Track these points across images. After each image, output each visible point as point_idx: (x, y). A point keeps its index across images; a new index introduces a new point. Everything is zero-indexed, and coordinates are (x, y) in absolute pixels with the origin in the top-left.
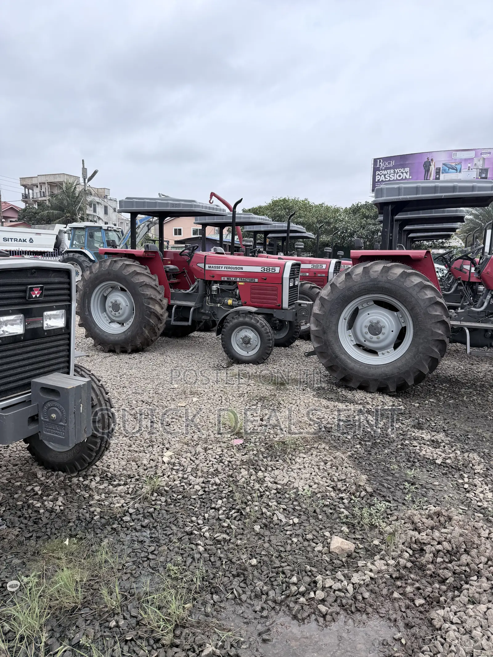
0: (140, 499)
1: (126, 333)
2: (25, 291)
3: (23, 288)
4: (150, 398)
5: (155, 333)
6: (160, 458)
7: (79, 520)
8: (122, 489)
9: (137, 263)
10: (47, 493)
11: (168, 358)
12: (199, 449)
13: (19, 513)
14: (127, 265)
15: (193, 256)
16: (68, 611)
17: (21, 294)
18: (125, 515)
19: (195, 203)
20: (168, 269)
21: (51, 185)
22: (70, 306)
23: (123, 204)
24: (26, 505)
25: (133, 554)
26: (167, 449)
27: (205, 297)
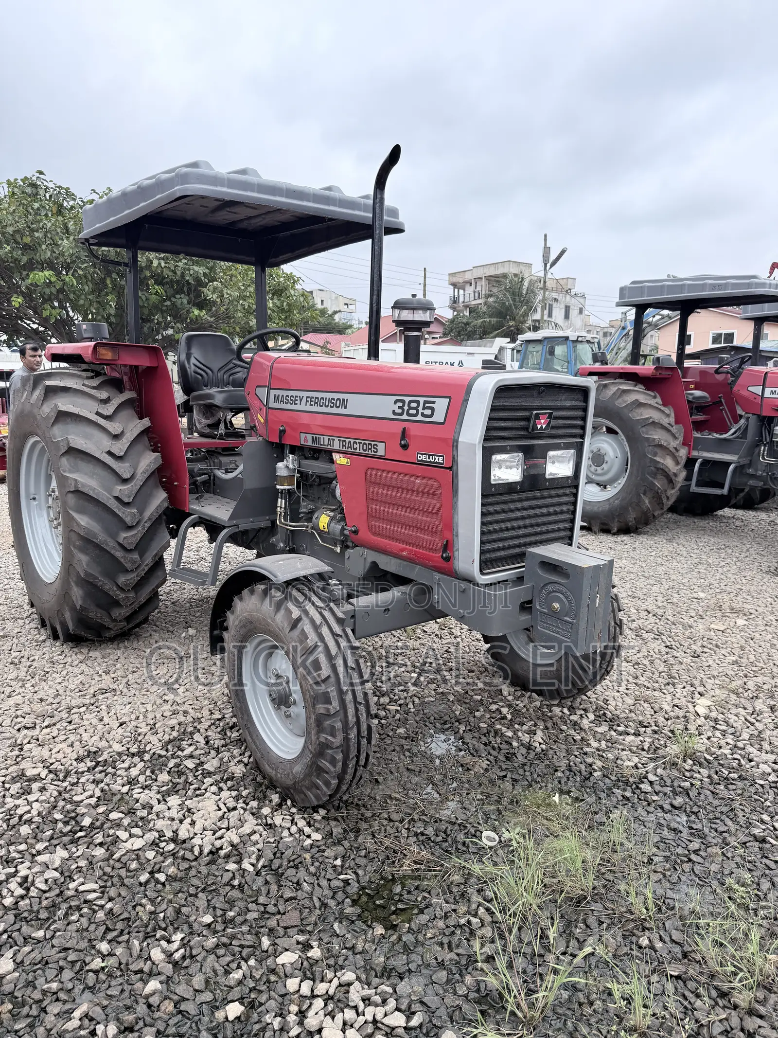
0: (664, 763)
1: (611, 501)
2: (528, 419)
3: (525, 414)
4: (659, 607)
5: (661, 504)
6: (690, 706)
7: (570, 771)
8: (633, 741)
9: (640, 388)
10: (518, 719)
11: (681, 548)
12: (759, 705)
13: (484, 739)
14: (624, 391)
15: (741, 373)
16: (573, 899)
17: (523, 423)
18: (643, 782)
19: (756, 280)
20: (690, 398)
21: (489, 280)
22: (582, 444)
23: (626, 292)
24: (492, 730)
25: (662, 845)
26: (701, 694)
27: (758, 446)
